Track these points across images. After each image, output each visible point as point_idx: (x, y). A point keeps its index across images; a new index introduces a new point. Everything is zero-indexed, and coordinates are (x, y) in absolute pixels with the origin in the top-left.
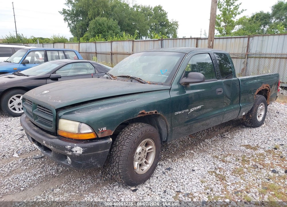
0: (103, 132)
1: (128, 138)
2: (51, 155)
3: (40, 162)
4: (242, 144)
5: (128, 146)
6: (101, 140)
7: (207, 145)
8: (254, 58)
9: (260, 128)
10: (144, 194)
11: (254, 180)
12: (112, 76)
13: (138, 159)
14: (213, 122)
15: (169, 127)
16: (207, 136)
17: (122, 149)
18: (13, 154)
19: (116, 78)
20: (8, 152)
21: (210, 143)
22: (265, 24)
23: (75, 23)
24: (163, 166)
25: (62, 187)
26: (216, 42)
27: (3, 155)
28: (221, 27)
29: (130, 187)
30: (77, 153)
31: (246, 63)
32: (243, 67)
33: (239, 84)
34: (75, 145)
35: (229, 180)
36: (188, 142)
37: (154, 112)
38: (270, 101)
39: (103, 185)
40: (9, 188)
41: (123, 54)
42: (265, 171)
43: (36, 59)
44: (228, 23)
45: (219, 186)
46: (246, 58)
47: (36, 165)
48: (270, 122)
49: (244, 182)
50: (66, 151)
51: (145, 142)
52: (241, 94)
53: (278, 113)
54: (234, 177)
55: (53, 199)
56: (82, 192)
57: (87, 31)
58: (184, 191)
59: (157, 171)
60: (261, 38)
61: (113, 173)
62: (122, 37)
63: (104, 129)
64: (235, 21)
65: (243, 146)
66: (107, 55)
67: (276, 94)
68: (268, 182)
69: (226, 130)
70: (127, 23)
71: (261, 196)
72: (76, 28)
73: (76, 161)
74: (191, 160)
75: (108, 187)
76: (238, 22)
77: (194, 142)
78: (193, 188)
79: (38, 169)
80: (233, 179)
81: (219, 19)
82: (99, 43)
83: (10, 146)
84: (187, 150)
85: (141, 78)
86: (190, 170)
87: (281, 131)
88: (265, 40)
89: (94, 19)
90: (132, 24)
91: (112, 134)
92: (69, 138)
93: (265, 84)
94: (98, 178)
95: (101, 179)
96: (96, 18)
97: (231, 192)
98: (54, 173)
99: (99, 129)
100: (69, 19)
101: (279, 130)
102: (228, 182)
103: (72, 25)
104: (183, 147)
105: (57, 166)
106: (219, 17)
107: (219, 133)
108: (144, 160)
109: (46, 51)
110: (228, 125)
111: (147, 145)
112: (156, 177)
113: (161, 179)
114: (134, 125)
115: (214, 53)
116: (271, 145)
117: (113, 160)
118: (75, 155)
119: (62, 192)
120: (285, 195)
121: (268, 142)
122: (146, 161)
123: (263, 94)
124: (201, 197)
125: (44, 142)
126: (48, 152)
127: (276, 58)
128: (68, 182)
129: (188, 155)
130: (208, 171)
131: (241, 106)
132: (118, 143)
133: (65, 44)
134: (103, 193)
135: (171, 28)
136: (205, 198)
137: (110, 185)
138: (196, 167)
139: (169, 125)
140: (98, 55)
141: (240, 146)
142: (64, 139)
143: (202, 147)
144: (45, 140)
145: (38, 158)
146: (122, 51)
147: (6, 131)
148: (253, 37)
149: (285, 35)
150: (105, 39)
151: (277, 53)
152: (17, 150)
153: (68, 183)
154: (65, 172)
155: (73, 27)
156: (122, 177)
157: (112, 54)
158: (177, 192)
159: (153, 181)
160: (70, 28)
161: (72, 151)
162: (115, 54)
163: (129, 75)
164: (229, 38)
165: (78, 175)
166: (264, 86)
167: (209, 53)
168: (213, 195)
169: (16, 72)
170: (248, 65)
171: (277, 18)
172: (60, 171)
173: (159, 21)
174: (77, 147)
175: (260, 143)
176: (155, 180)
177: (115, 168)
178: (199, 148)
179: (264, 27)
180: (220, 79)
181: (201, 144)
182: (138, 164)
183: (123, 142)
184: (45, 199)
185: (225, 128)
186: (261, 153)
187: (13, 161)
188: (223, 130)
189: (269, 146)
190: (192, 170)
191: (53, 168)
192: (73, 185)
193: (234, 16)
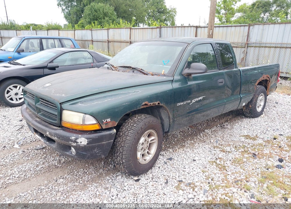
0: (107, 123)
1: (132, 129)
2: (54, 146)
3: (42, 153)
4: (242, 134)
5: (131, 136)
6: (105, 131)
7: (207, 135)
8: (254, 48)
9: (259, 119)
10: (147, 183)
11: (253, 169)
12: (112, 66)
13: (141, 150)
14: (213, 113)
15: (171, 118)
16: (207, 126)
17: (126, 139)
18: (14, 145)
19: (117, 68)
20: (8, 143)
21: (210, 133)
22: (265, 11)
23: (69, 9)
24: (164, 156)
25: (66, 178)
26: (216, 30)
27: (3, 146)
28: (221, 14)
29: (132, 177)
30: (81, 144)
31: (245, 52)
32: (242, 56)
33: (240, 75)
34: (80, 136)
35: (229, 170)
36: (188, 132)
37: (157, 103)
38: (269, 92)
39: (106, 175)
40: (13, 178)
41: (120, 42)
42: (264, 161)
43: (30, 47)
44: (229, 10)
45: (220, 175)
46: (246, 47)
47: (38, 156)
48: (269, 112)
49: (244, 171)
50: (70, 142)
51: (148, 132)
52: (242, 84)
53: (277, 103)
54: (234, 166)
55: (57, 189)
56: (85, 182)
57: (82, 17)
58: (185, 181)
59: (158, 161)
60: (261, 27)
61: (117, 163)
62: (119, 24)
63: (109, 120)
64: (235, 9)
65: (242, 136)
66: (103, 43)
67: (275, 84)
68: (267, 172)
69: (226, 120)
70: (124, 10)
71: (261, 185)
72: (70, 14)
73: (81, 152)
74: (192, 150)
75: (111, 177)
76: (238, 9)
77: (194, 132)
78: (195, 178)
79: (40, 160)
80: (233, 168)
81: (219, 6)
82: (95, 30)
83: (9, 137)
84: (187, 140)
85: (143, 69)
86: (191, 160)
87: (279, 121)
88: (265, 29)
89: (90, 5)
90: (129, 10)
91: (116, 125)
92: (73, 129)
93: (265, 74)
94: (100, 168)
95: (104, 169)
96: (91, 3)
97: (231, 182)
98: (56, 164)
99: (103, 120)
100: (63, 5)
101: (278, 121)
102: (228, 172)
103: (67, 11)
104: (183, 137)
105: (59, 156)
106: (219, 4)
107: (218, 123)
108: (147, 150)
109: (41, 39)
110: (227, 115)
111: (149, 136)
112: (157, 167)
113: (163, 169)
114: (137, 116)
115: (216, 43)
116: (270, 135)
117: (117, 150)
118: (79, 146)
119: (66, 182)
120: (283, 184)
121: (267, 132)
122: (149, 151)
123: (263, 85)
124: (203, 186)
125: (48, 133)
126: (51, 143)
127: (275, 47)
128: (71, 172)
129: (188, 145)
130: (209, 161)
131: (242, 97)
132: (121, 134)
133: (60, 31)
134: (107, 183)
135: (169, 15)
136: (206, 187)
137: (112, 175)
138: (197, 157)
139: (171, 116)
140: (94, 42)
141: (240, 136)
142: (68, 129)
143: (203, 137)
144: (48, 132)
145: (39, 149)
146: (119, 39)
147: (5, 122)
148: (253, 26)
149: (286, 24)
150: (102, 26)
151: (277, 43)
152: (18, 141)
153: (71, 174)
154: (67, 163)
155: (67, 13)
156: (125, 167)
157: (109, 42)
158: (179, 181)
159: (155, 171)
160: (64, 14)
161: (77, 142)
162: (112, 42)
163: (130, 66)
164: (229, 26)
165: (81, 165)
166: (264, 77)
167: (211, 43)
168: (214, 184)
169: (11, 60)
170: (248, 55)
171: (278, 6)
172: (62, 162)
173: (157, 8)
174: (82, 138)
175: (259, 133)
176: (157, 170)
177: (119, 158)
178: (199, 139)
179: (264, 15)
180: (221, 70)
181: (201, 134)
182: (141, 154)
183: (127, 132)
184: (49, 189)
185: (225, 119)
186: (260, 144)
187: (14, 152)
188: (223, 121)
189: (269, 136)
190: (193, 160)
191: (55, 159)
192: (76, 175)
193: (234, 3)
